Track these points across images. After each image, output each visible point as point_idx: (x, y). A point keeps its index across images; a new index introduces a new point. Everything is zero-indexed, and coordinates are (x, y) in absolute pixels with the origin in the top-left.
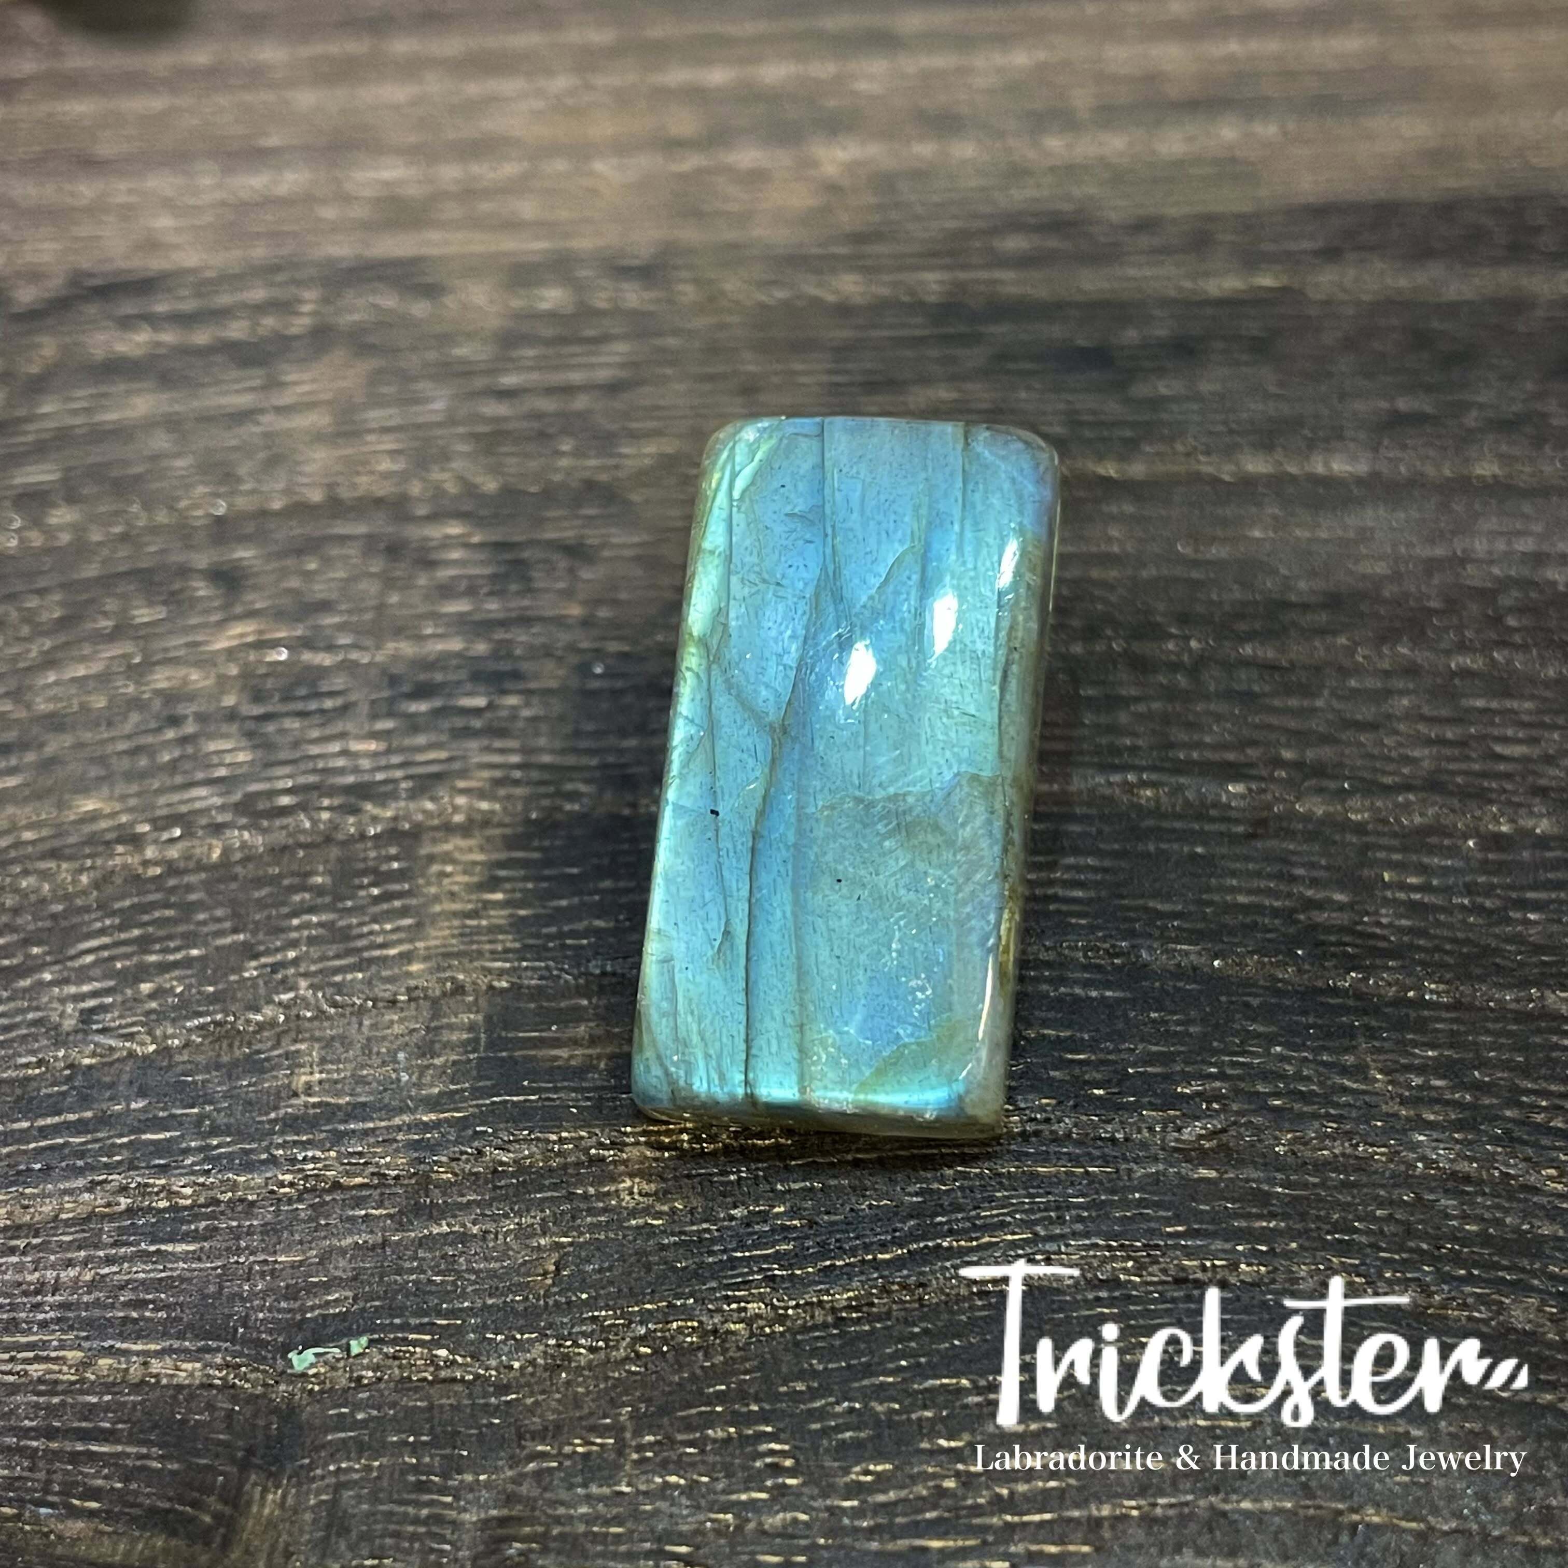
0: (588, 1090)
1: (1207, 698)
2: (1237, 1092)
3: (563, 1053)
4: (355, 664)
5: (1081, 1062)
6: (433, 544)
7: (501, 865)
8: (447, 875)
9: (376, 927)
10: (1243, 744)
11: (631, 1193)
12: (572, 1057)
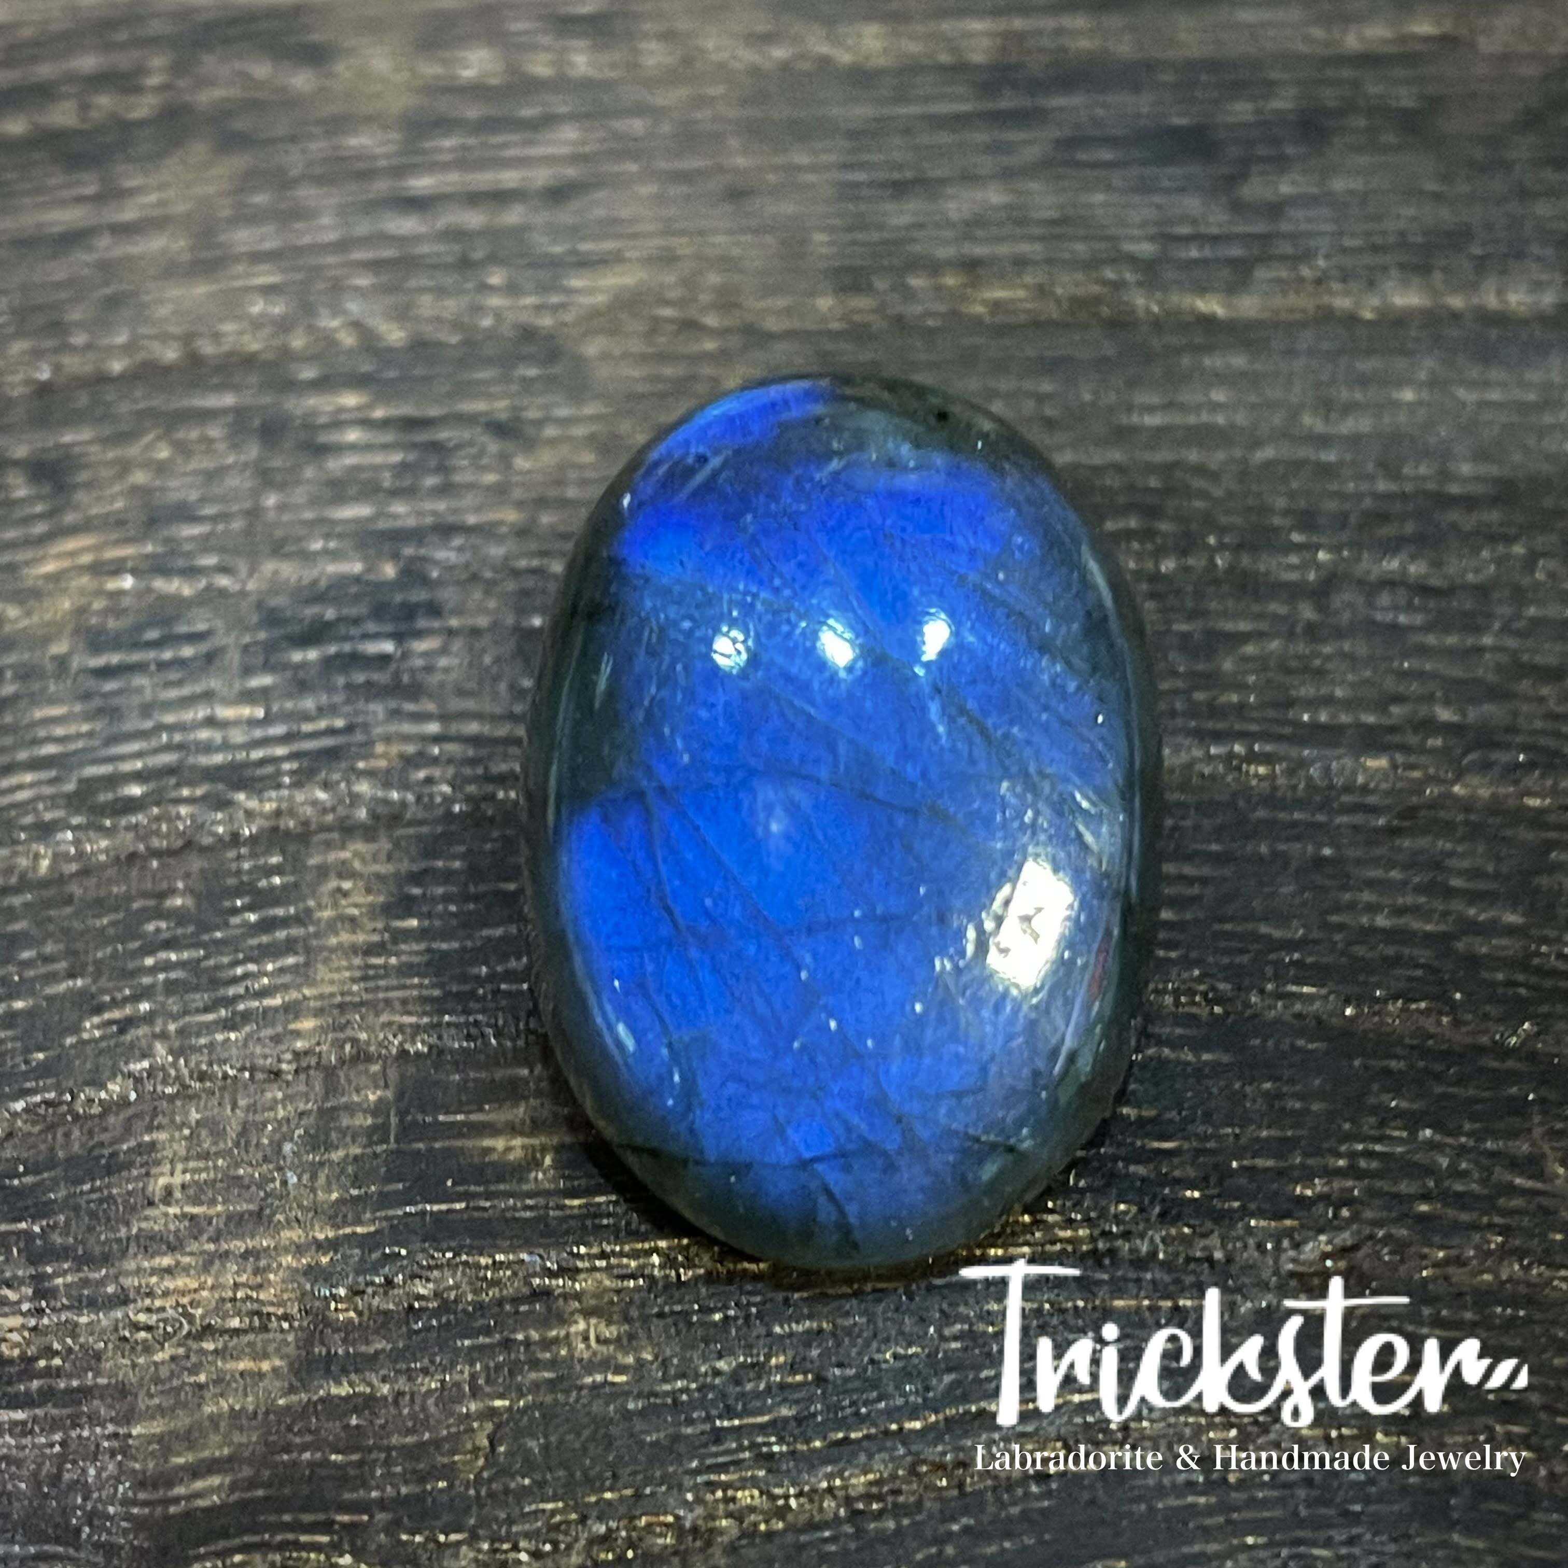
0: (530, 1195)
1: (1340, 634)
2: (1371, 1193)
3: (499, 1144)
4: (223, 593)
5: (1169, 1153)
6: (322, 420)
7: (416, 878)
8: (346, 894)
9: (252, 967)
10: (1384, 702)
11: (586, 1339)
12: (508, 1149)
